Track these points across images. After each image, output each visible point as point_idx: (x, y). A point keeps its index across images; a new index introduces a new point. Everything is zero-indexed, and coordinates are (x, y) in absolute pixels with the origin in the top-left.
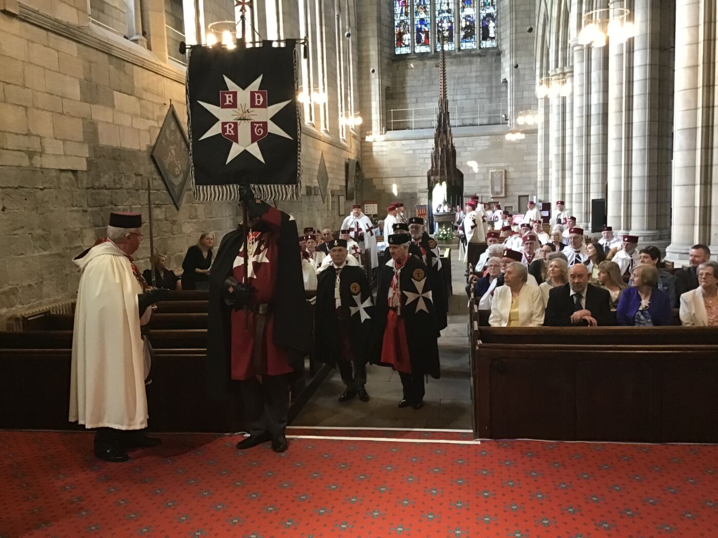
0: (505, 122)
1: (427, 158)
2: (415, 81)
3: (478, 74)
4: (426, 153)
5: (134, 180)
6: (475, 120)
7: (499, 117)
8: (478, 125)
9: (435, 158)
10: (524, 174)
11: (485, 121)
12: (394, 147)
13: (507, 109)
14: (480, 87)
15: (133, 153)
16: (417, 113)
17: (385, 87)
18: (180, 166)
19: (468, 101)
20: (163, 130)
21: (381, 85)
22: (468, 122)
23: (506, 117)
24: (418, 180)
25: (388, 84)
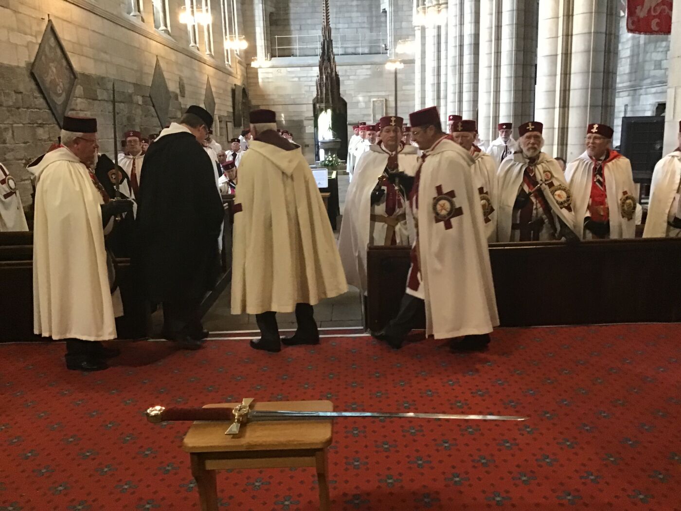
0: (385, 51)
1: (312, 86)
2: (298, 8)
3: (359, 3)
4: (311, 81)
5: (14, 97)
6: (357, 49)
7: (379, 46)
8: (359, 54)
9: (320, 85)
10: (403, 103)
11: (366, 50)
12: (280, 75)
13: (387, 39)
14: (361, 17)
15: (11, 69)
16: (301, 40)
17: (269, 13)
18: (61, 84)
19: (349, 30)
20: (42, 45)
21: (265, 10)
22: (350, 51)
23: (386, 47)
24: (304, 108)
25: (272, 10)
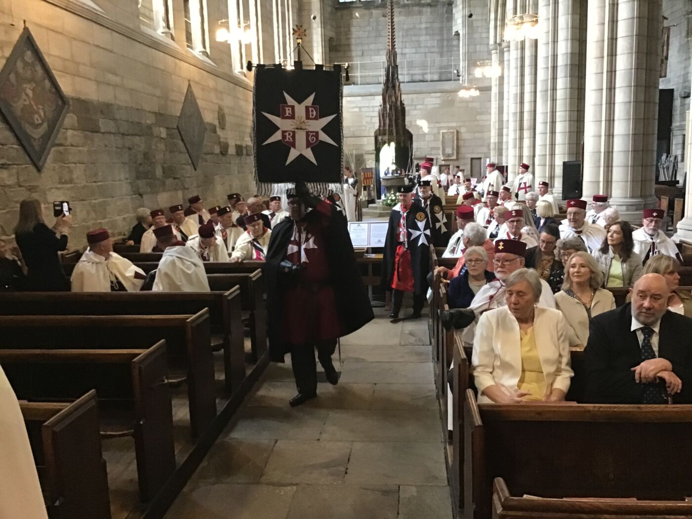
1: (374, 117)
2: (361, 32)
3: (428, 25)
4: (373, 112)
6: (426, 76)
7: (451, 73)
8: (427, 81)
9: (383, 115)
10: (477, 135)
11: (436, 77)
13: (459, 65)
14: (430, 40)
16: (363, 67)
17: (327, 39)
18: (41, 112)
19: (417, 55)
21: (324, 36)
22: (417, 78)
23: (458, 72)
24: (365, 141)
25: (332, 34)
